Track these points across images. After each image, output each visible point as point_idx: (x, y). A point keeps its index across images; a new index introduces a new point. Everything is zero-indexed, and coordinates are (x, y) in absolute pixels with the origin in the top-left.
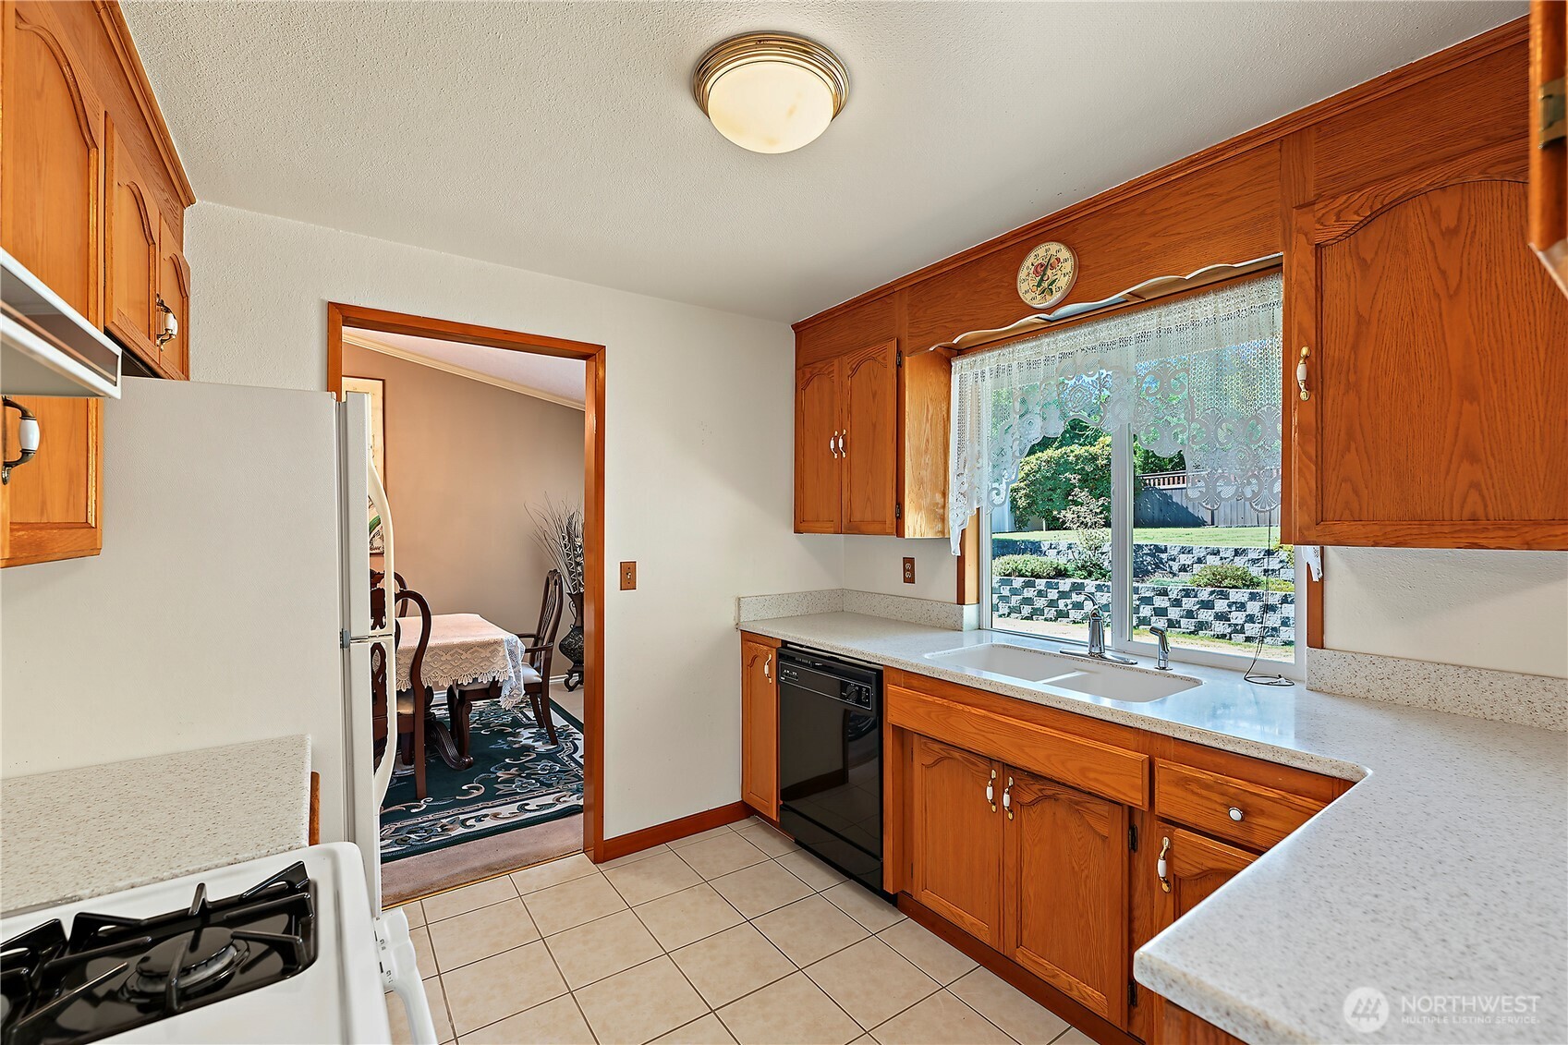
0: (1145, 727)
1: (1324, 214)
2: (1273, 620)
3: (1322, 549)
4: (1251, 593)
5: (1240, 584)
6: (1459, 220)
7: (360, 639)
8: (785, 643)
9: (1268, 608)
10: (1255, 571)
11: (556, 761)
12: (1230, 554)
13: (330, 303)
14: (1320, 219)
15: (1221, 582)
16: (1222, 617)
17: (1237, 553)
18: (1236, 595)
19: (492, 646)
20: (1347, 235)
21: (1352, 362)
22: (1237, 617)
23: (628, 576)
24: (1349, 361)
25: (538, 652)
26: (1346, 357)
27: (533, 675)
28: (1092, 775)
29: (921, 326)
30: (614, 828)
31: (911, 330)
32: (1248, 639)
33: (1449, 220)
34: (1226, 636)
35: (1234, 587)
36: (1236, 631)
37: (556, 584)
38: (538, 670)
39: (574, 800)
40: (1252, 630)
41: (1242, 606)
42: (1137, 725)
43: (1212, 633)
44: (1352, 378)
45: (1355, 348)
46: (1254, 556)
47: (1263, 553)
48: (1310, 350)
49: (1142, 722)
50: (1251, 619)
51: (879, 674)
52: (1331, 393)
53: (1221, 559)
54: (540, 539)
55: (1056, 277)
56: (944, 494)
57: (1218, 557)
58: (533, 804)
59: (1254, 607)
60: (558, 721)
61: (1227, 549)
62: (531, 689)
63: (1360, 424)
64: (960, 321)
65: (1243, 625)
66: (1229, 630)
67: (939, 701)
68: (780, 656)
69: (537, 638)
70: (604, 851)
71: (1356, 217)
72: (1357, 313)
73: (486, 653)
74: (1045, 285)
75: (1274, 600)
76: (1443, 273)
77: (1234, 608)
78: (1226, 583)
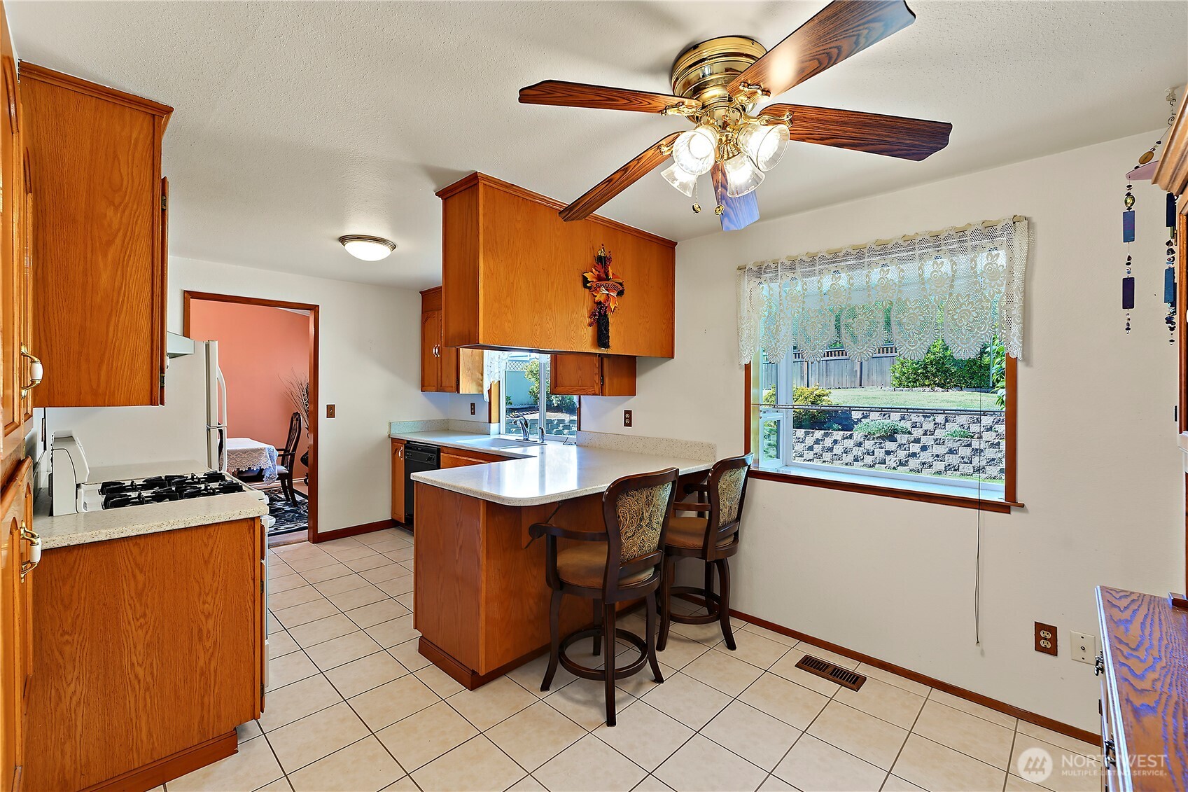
3: (580, 397)
7: (214, 428)
8: (408, 442)
11: (297, 513)
13: (185, 292)
19: (259, 451)
23: (331, 411)
25: (286, 456)
27: (283, 469)
30: (323, 528)
37: (297, 420)
38: (286, 467)
39: (305, 525)
51: (439, 449)
54: (289, 396)
56: (482, 375)
58: (282, 528)
60: (298, 498)
62: (282, 477)
68: (406, 447)
69: (286, 450)
70: (318, 538)
73: (254, 455)
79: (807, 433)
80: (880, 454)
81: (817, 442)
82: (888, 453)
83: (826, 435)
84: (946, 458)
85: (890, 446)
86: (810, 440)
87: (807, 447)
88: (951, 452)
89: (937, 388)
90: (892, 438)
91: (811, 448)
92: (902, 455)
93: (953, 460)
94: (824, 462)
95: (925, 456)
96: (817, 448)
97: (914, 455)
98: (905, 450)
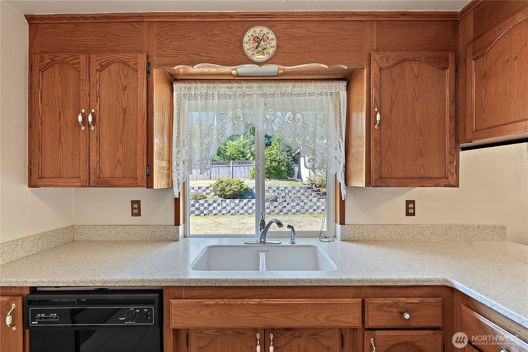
0: (360, 284)
1: (382, 57)
2: (211, 208)
4: (205, 201)
5: (201, 198)
6: (418, 73)
8: (34, 290)
9: (210, 205)
10: (204, 193)
12: (197, 189)
14: (381, 58)
15: (196, 198)
16: (198, 209)
17: (199, 188)
18: (201, 202)
20: (389, 68)
21: (390, 117)
22: (202, 208)
24: (389, 116)
26: (388, 115)
28: (333, 318)
29: (168, 51)
31: (159, 51)
32: (205, 215)
33: (416, 73)
34: (198, 214)
35: (200, 199)
36: (201, 213)
40: (206, 212)
41: (203, 205)
42: (356, 284)
43: (195, 214)
44: (390, 123)
45: (391, 111)
46: (203, 189)
47: (206, 188)
48: (378, 109)
49: (359, 282)
50: (205, 208)
51: (159, 292)
52: (383, 127)
53: (195, 190)
55: (266, 46)
57: (194, 190)
59: (206, 205)
61: (196, 187)
63: (392, 141)
64: (200, 55)
65: (203, 211)
66: (199, 213)
67: (221, 302)
71: (392, 62)
72: (391, 98)
74: (260, 49)
75: (210, 202)
76: (415, 90)
77: (201, 206)
78: (198, 198)
79: (240, 201)
80: (272, 208)
81: (245, 205)
82: (275, 207)
83: (249, 201)
84: (296, 207)
85: (276, 204)
86: (242, 204)
87: (241, 208)
88: (297, 204)
89: (267, 179)
90: (276, 201)
91: (242, 208)
92: (280, 207)
93: (298, 208)
94: (249, 214)
95: (289, 207)
96: (245, 208)
97: (284, 207)
98: (281, 205)
